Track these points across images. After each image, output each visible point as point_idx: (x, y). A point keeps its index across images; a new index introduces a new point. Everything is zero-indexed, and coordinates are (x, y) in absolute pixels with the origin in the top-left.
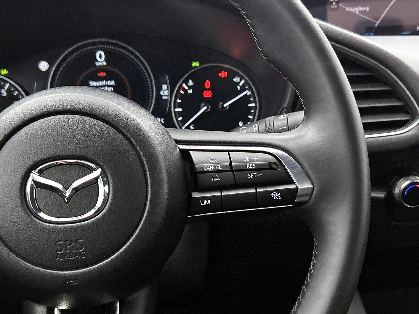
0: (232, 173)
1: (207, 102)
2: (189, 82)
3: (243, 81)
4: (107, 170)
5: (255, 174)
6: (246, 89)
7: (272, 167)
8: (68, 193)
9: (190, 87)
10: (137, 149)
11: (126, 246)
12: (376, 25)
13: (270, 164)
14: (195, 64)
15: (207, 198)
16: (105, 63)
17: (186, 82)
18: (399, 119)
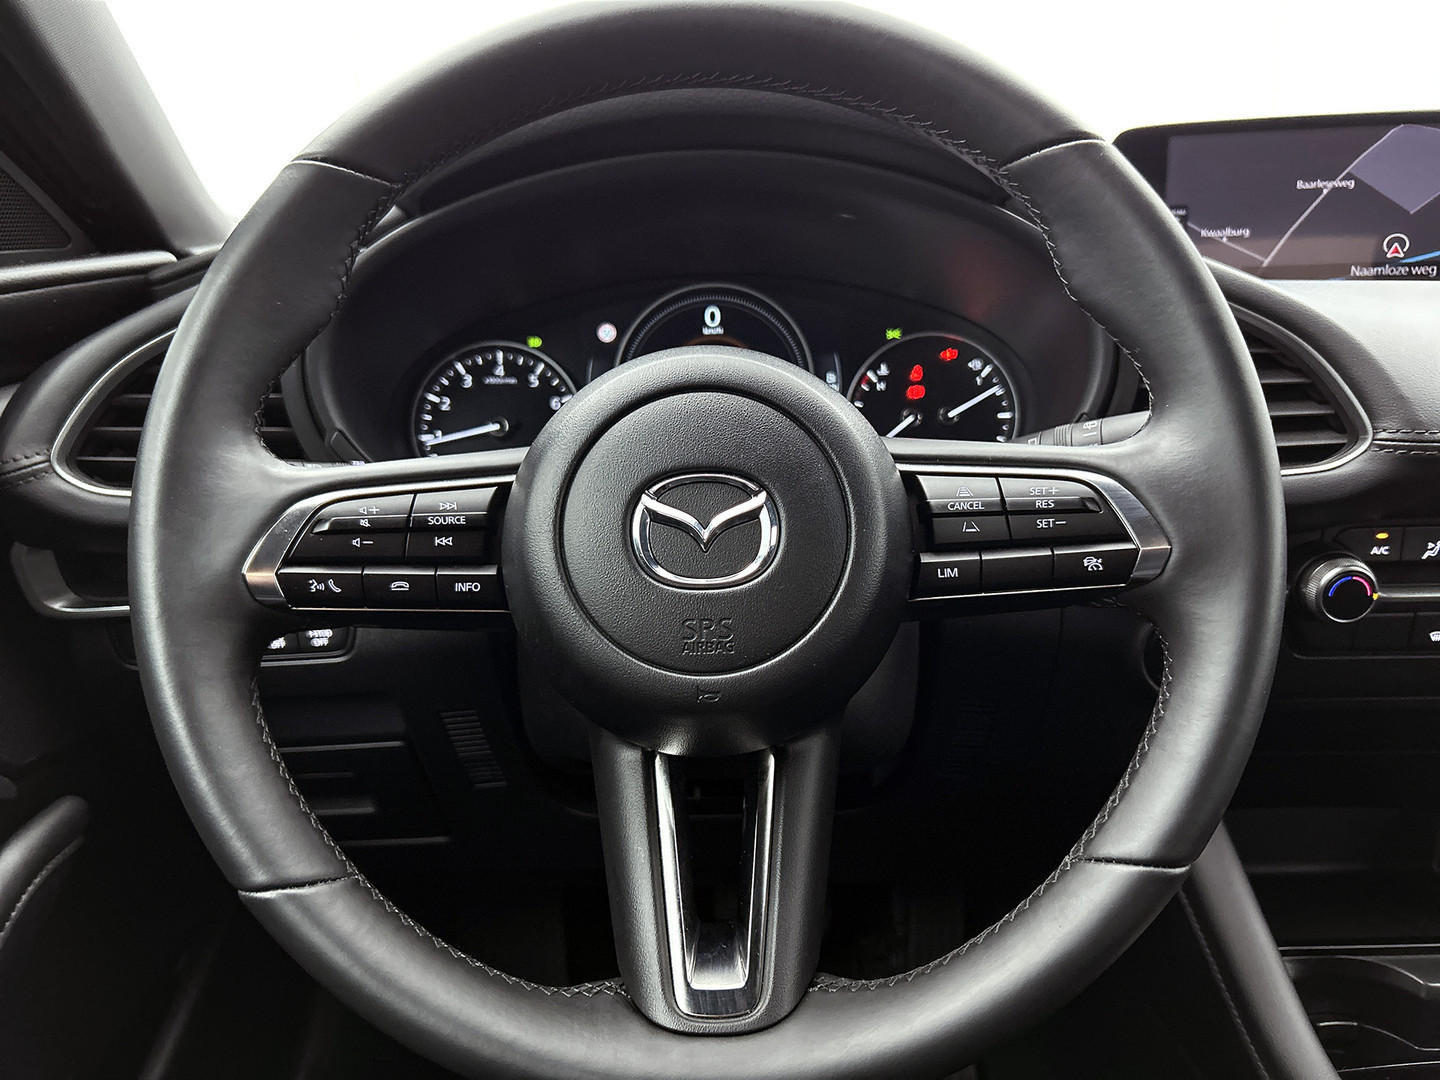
0: (1003, 517)
1: (915, 407)
2: (879, 368)
3: (988, 369)
4: (777, 496)
5: (1051, 520)
6: (995, 385)
7: (1086, 506)
8: (705, 534)
9: (881, 379)
10: (832, 460)
11: (808, 637)
12: (1265, 265)
13: (1083, 500)
14: (893, 334)
15: (951, 565)
16: (720, 331)
17: (875, 368)
18: (1323, 442)
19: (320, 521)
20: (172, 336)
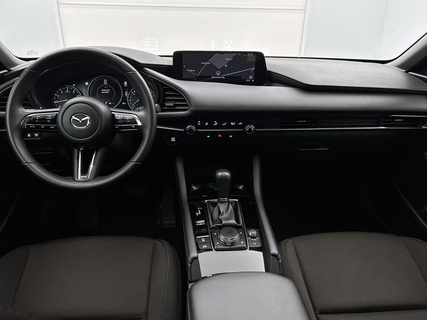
0: (124, 120)
5: (129, 121)
8: (81, 122)
9: (134, 93)
10: (97, 113)
11: (94, 135)
13: (132, 118)
15: (117, 126)
16: (107, 84)
17: (133, 91)
19: (31, 118)
20: (13, 86)
